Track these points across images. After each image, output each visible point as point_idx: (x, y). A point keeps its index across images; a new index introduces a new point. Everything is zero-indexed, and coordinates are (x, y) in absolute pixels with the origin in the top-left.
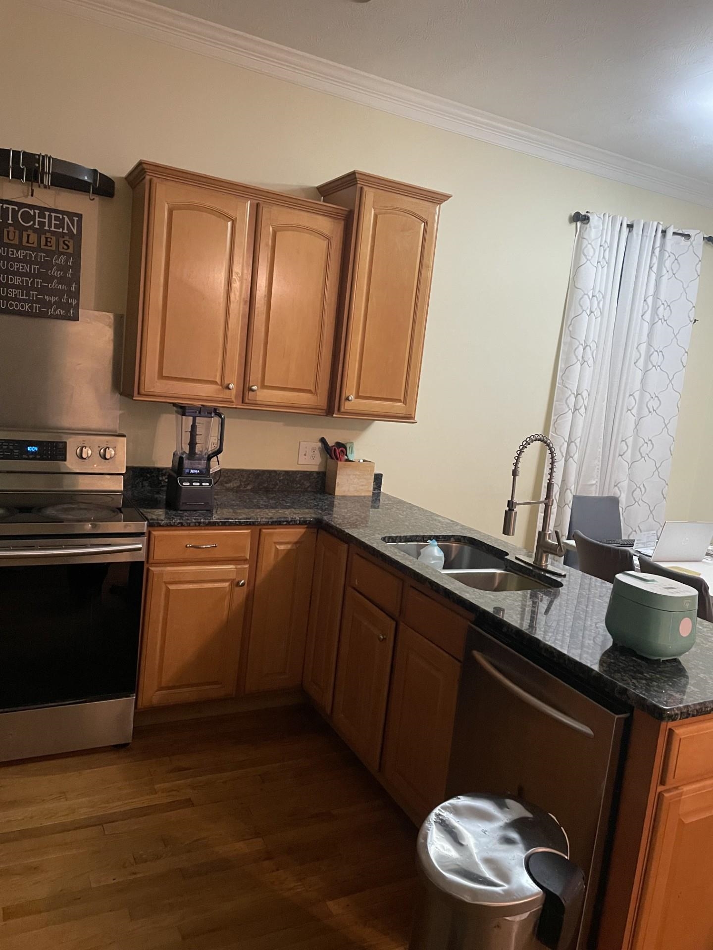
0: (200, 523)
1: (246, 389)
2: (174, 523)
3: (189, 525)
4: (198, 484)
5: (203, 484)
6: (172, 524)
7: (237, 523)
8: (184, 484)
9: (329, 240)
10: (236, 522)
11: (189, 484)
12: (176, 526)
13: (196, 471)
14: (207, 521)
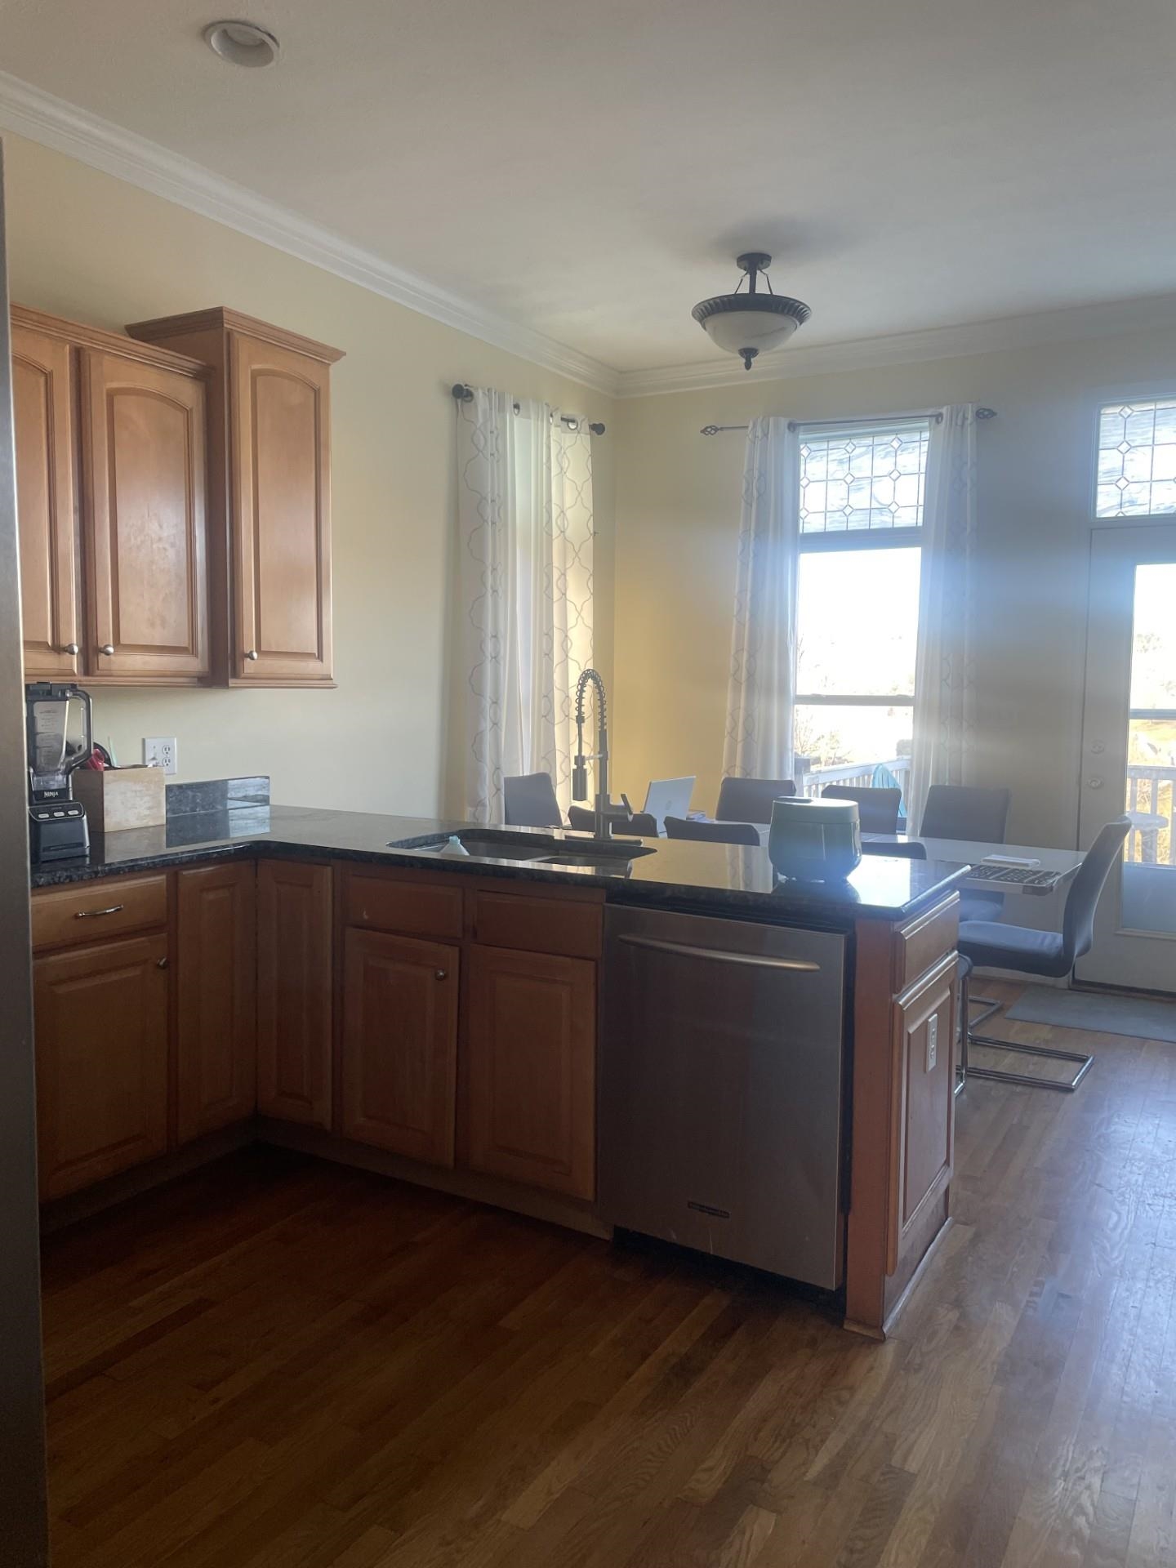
0: (96, 873)
1: (91, 651)
2: (60, 878)
3: (81, 879)
4: (62, 814)
5: (70, 813)
6: (56, 880)
7: (151, 865)
8: (40, 816)
9: (188, 413)
10: (148, 863)
11: (47, 816)
12: (63, 883)
13: (51, 794)
14: (107, 868)
